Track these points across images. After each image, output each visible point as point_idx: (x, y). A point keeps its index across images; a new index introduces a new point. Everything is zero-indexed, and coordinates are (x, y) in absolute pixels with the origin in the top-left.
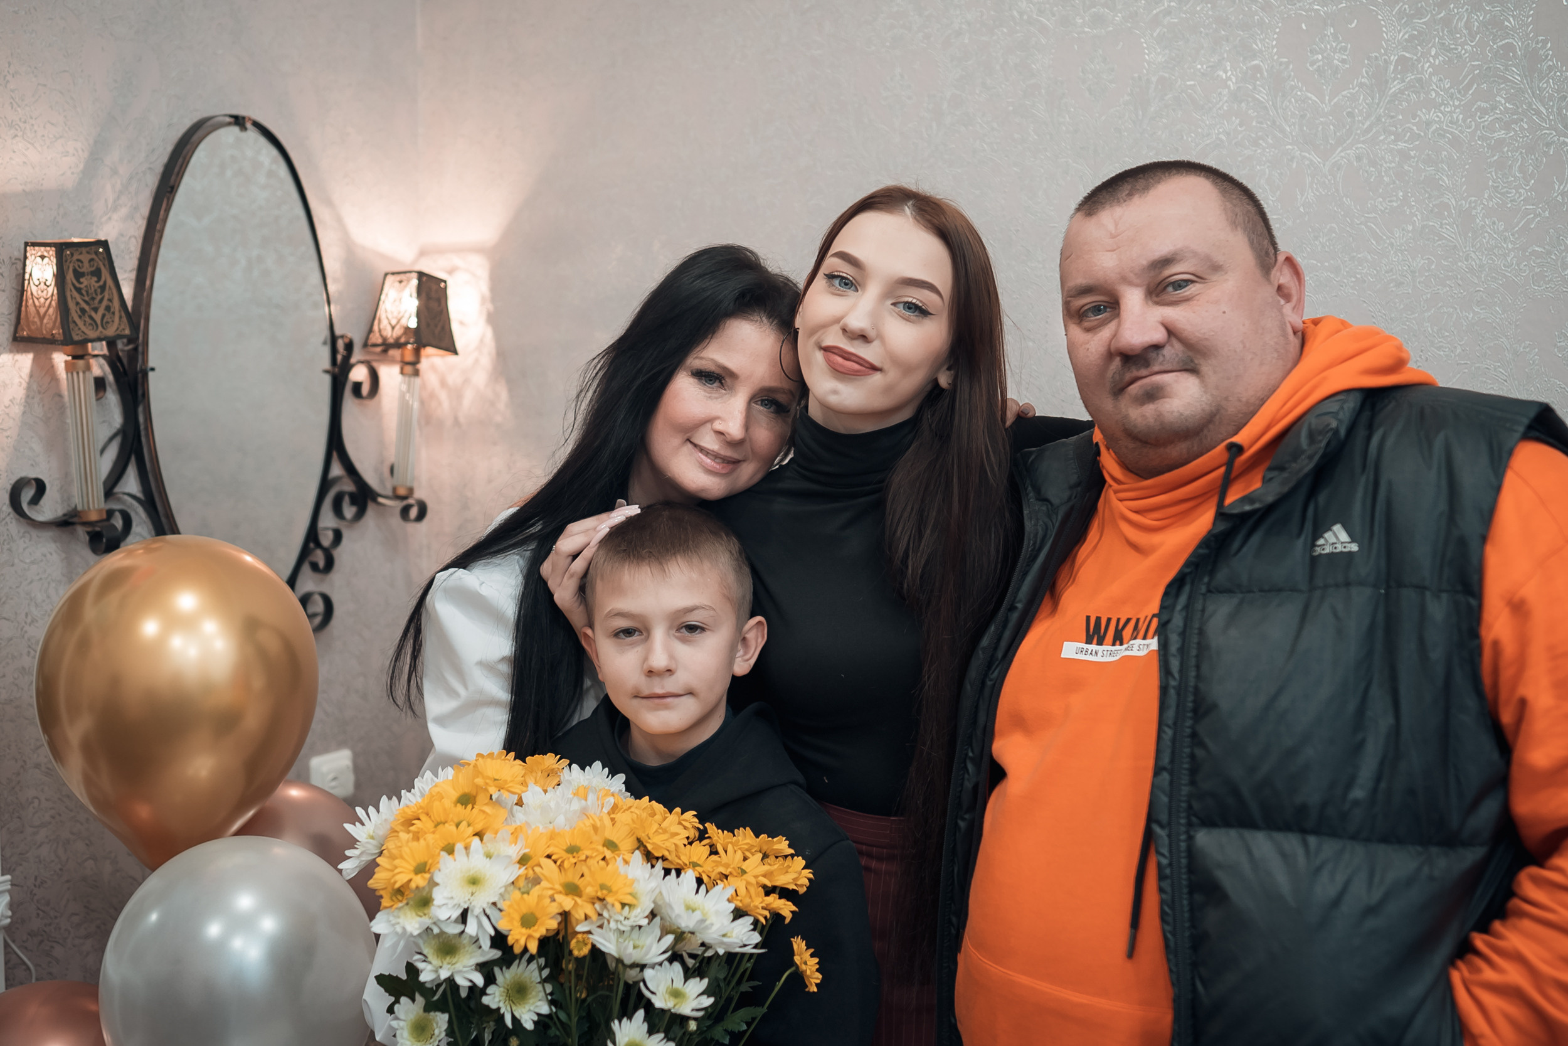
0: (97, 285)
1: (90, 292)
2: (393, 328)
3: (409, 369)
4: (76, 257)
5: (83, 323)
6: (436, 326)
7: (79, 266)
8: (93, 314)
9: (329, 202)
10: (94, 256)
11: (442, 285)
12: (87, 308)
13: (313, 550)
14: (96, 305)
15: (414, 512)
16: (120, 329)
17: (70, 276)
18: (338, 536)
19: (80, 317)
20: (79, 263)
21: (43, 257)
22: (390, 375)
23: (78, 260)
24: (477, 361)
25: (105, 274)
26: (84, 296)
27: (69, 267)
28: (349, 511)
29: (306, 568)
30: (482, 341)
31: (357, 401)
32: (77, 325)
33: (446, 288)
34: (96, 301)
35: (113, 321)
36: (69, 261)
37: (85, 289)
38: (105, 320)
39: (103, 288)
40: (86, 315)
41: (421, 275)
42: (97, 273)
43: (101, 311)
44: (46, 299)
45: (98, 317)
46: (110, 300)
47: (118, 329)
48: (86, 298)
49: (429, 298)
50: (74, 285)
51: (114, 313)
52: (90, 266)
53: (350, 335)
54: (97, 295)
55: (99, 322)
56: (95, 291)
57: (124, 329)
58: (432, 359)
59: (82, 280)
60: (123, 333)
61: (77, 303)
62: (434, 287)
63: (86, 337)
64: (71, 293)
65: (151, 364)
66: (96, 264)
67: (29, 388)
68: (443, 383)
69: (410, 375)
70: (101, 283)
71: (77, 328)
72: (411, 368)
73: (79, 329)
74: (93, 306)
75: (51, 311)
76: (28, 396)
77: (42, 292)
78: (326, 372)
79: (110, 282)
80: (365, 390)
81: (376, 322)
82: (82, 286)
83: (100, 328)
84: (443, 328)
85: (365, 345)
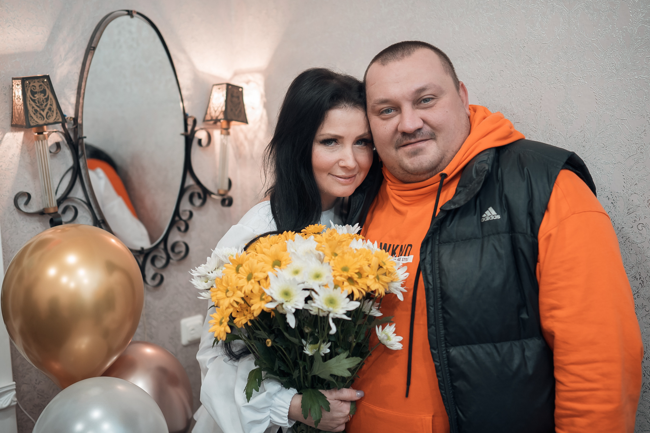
0: (44, 98)
1: (40, 101)
2: (215, 111)
3: (224, 132)
4: (31, 84)
5: (36, 117)
6: (236, 110)
7: (34, 89)
8: (42, 112)
9: (183, 51)
10: (42, 83)
11: (240, 90)
12: (38, 109)
13: (177, 221)
14: (43, 108)
15: (227, 202)
16: (57, 119)
17: (29, 94)
18: (191, 214)
19: (34, 114)
20: (34, 87)
21: (18, 85)
22: (217, 134)
23: (33, 86)
24: (260, 127)
25: (48, 92)
26: (36, 103)
27: (28, 90)
28: (198, 202)
29: (175, 230)
30: (262, 117)
31: (201, 148)
32: (33, 118)
33: (242, 91)
34: (43, 106)
35: (53, 115)
36: (28, 86)
37: (37, 100)
38: (48, 115)
39: (47, 99)
40: (38, 113)
41: (228, 85)
42: (44, 92)
43: (46, 110)
44: (20, 106)
45: (44, 114)
46: (51, 105)
47: (55, 119)
48: (38, 104)
49: (232, 96)
50: (31, 98)
51: (53, 111)
52: (40, 88)
53: (195, 116)
54: (44, 102)
55: (45, 116)
56: (43, 101)
57: (59, 119)
58: (236, 126)
59: (35, 95)
60: (58, 121)
61: (33, 107)
62: (235, 91)
63: (38, 123)
64: (30, 102)
65: (84, 135)
66: (43, 88)
67: (22, 149)
68: (246, 138)
69: (225, 135)
70: (46, 96)
71: (33, 120)
72: (226, 131)
73: (34, 120)
74: (42, 108)
75: (22, 111)
76: (21, 153)
77: (19, 102)
78: (182, 134)
79: (51, 96)
80: (204, 142)
81: (208, 110)
82: (35, 98)
83: (46, 119)
84: (240, 111)
85: (205, 120)
